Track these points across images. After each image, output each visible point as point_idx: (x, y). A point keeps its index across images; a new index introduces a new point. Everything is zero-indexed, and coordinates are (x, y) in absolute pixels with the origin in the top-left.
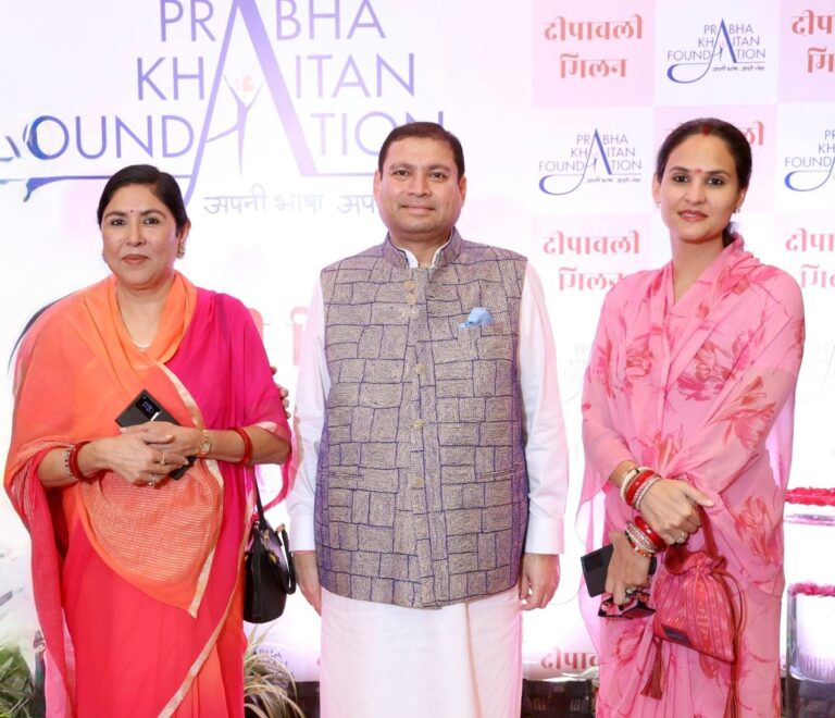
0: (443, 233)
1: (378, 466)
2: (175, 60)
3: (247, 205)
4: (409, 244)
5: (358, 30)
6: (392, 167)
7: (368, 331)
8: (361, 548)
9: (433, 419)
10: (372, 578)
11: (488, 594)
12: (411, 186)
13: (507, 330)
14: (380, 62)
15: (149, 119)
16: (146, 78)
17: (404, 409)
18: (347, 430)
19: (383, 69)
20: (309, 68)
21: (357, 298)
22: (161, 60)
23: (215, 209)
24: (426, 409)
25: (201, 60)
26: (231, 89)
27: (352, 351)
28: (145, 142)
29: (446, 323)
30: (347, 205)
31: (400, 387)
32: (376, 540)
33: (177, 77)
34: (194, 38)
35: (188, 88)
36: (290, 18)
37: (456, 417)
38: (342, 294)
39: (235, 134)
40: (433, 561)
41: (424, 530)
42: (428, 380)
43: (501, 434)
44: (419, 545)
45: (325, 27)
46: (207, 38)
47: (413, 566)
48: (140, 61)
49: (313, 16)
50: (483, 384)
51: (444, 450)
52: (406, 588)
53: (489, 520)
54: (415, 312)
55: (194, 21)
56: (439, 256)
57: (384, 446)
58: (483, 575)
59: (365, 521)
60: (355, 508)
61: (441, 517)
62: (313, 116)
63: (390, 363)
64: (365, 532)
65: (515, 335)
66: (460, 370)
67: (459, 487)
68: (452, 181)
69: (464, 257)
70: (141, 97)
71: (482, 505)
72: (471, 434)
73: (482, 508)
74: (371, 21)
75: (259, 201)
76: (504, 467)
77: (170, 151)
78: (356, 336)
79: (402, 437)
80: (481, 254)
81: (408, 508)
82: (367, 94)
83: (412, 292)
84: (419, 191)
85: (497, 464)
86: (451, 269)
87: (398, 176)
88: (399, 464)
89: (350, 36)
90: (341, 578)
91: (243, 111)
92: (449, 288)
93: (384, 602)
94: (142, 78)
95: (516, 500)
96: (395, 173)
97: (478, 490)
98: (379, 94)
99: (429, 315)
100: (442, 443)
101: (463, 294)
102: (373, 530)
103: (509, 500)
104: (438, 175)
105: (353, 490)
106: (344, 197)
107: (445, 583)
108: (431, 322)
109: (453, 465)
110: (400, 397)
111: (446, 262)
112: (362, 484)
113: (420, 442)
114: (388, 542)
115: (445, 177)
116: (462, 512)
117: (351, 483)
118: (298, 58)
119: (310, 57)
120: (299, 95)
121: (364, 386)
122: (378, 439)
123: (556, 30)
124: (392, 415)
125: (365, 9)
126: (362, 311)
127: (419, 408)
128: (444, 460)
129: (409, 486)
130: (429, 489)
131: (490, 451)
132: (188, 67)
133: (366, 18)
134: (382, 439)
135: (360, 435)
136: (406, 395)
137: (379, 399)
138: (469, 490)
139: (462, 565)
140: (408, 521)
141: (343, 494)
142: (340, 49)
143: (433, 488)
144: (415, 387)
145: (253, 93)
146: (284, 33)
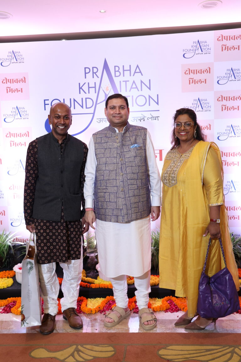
0: (125, 123)
1: (112, 186)
2: (88, 83)
4: (116, 127)
5: (135, 74)
6: (110, 107)
7: (107, 150)
8: (108, 208)
9: (126, 173)
10: (111, 216)
11: (141, 218)
12: (116, 112)
13: (143, 148)
14: (142, 82)
15: (82, 99)
17: (118, 170)
18: (102, 177)
19: (142, 84)
20: (123, 84)
21: (103, 141)
22: (85, 83)
23: (99, 122)
24: (123, 170)
25: (95, 83)
26: (103, 90)
27: (102, 156)
28: (81, 105)
29: (127, 147)
30: (133, 120)
31: (116, 165)
32: (112, 206)
33: (89, 88)
34: (93, 77)
35: (92, 90)
36: (118, 71)
37: (131, 172)
38: (99, 141)
39: (105, 102)
40: (127, 210)
41: (124, 202)
42: (123, 162)
43: (143, 176)
44: (124, 206)
45: (127, 73)
46: (97, 77)
47: (122, 212)
48: (79, 84)
49: (124, 70)
50: (138, 163)
51: (128, 181)
52: (121, 218)
53: (141, 198)
54: (119, 144)
55: (93, 73)
56: (125, 129)
57: (113, 180)
58: (140, 213)
59: (109, 201)
60: (106, 197)
61: (129, 198)
63: (113, 158)
64: (108, 204)
65: (145, 150)
66: (132, 159)
67: (133, 190)
68: (126, 109)
69: (131, 129)
70: (80, 93)
71: (139, 195)
72: (135, 176)
73: (139, 196)
74: (139, 71)
76: (144, 184)
77: (87, 107)
78: (103, 152)
79: (117, 178)
80: (135, 128)
81: (120, 196)
82: (138, 90)
83: (118, 139)
85: (142, 184)
86: (128, 133)
87: (112, 109)
88: (117, 185)
89: (134, 75)
90: (103, 216)
91: (106, 96)
92: (127, 137)
93: (114, 222)
94: (80, 88)
95: (147, 193)
96: (111, 108)
97: (138, 191)
98: (142, 90)
99: (123, 145)
100: (128, 179)
101: (131, 139)
102: (111, 203)
104: (122, 108)
105: (105, 193)
106: (133, 117)
107: (131, 216)
108: (124, 147)
109: (131, 185)
110: (116, 167)
111: (126, 131)
112: (107, 191)
113: (122, 179)
114: (115, 206)
116: (134, 197)
117: (105, 191)
118: (120, 82)
119: (123, 81)
120: (121, 91)
121: (106, 165)
122: (111, 179)
123: (188, 72)
124: (114, 172)
125: (138, 68)
126: (105, 145)
127: (122, 170)
128: (129, 183)
129: (120, 191)
130: (125, 191)
131: (140, 180)
132: (92, 85)
133: (138, 70)
134: (112, 179)
135: (106, 178)
136: (118, 167)
137: (111, 168)
138: (136, 190)
139: (135, 211)
140: (120, 200)
141: (102, 194)
142: (131, 79)
143: (126, 191)
144: (120, 164)
145: (109, 91)
146: (117, 75)
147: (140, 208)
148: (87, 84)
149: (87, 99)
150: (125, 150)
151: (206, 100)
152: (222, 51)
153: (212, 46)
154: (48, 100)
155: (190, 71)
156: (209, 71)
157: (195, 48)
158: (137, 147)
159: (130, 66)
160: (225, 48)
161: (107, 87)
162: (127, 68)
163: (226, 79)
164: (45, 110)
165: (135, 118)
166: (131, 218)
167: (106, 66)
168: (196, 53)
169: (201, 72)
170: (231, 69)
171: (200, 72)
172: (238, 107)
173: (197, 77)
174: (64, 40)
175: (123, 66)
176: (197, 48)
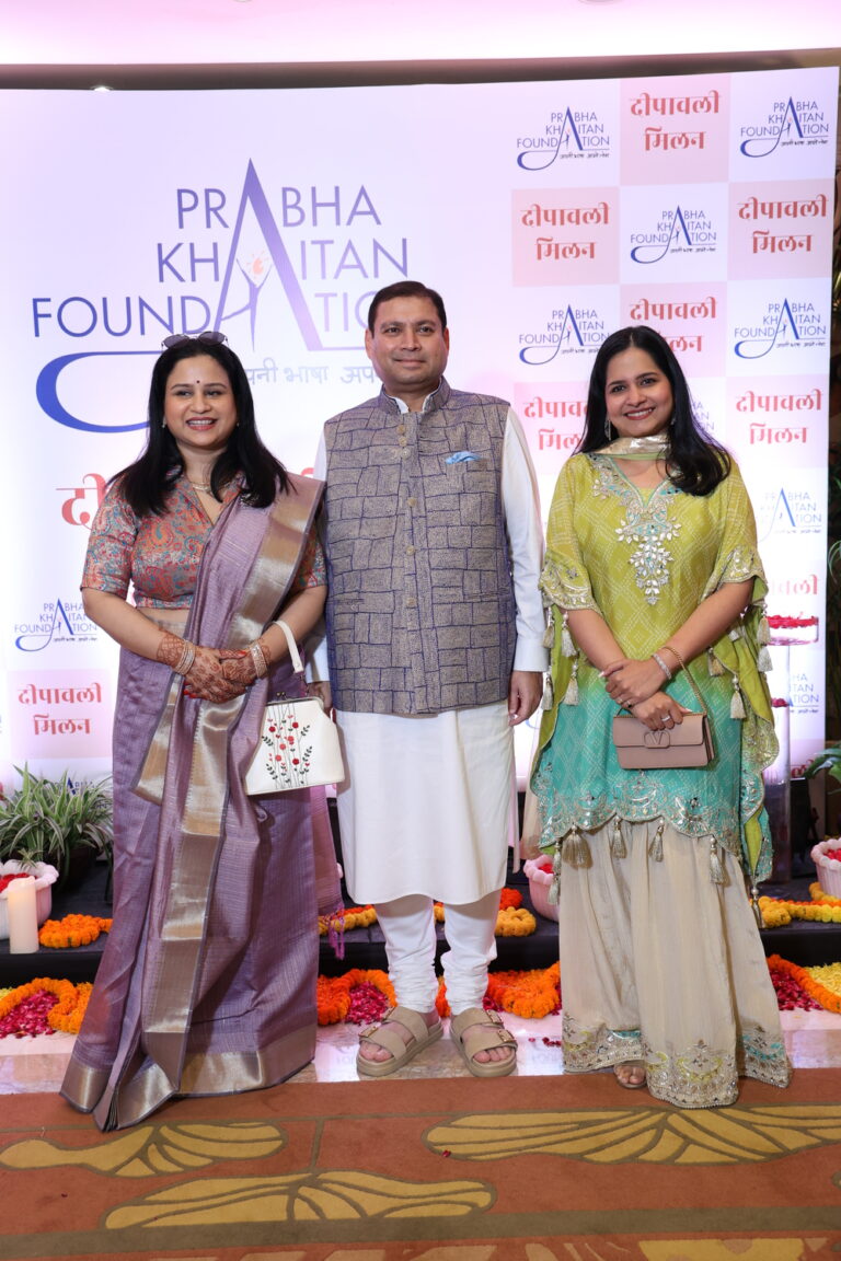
0: (432, 383)
1: (376, 589)
2: (192, 245)
3: (259, 377)
4: (402, 395)
5: (356, 218)
6: (384, 326)
7: (367, 473)
8: (363, 665)
9: (425, 546)
10: (373, 691)
11: (477, 704)
12: (404, 342)
13: (491, 466)
14: (377, 246)
15: (170, 299)
16: (166, 262)
17: (398, 538)
18: (348, 560)
19: (379, 252)
20: (313, 252)
21: (356, 445)
22: (179, 245)
24: (419, 536)
25: (215, 245)
26: (243, 272)
27: (352, 491)
28: (167, 321)
29: (436, 461)
30: (349, 376)
31: (394, 519)
32: (375, 657)
33: (194, 261)
34: (208, 226)
35: (205, 270)
36: (295, 206)
37: (446, 544)
38: (343, 442)
39: (248, 312)
40: (426, 673)
41: (417, 646)
42: (419, 511)
43: (486, 560)
44: (414, 659)
45: (326, 214)
46: (221, 225)
47: (408, 678)
48: (160, 246)
49: (315, 205)
50: (469, 514)
51: (435, 572)
52: (403, 697)
53: (477, 635)
54: (406, 452)
55: (208, 209)
56: (429, 401)
57: (381, 572)
58: (472, 686)
59: (366, 641)
60: (357, 629)
61: (434, 632)
62: (317, 295)
63: (386, 498)
64: (365, 650)
65: (498, 471)
66: (448, 502)
67: (450, 606)
68: (437, 335)
69: (451, 404)
70: (161, 280)
71: (470, 623)
72: (459, 559)
73: (471, 626)
74: (367, 209)
75: (271, 373)
76: (490, 589)
77: (189, 329)
78: (356, 478)
79: (396, 563)
80: (467, 401)
81: (403, 626)
82: (366, 276)
83: (404, 435)
84: (410, 345)
85: (484, 586)
86: (439, 414)
87: (390, 333)
88: (394, 586)
89: (349, 223)
90: (346, 695)
91: (254, 291)
92: (437, 430)
93: (385, 712)
94: (163, 262)
95: (502, 619)
96: (386, 331)
97: (466, 609)
98: (376, 275)
99: (420, 454)
100: (432, 566)
101: (451, 435)
102: (374, 648)
103: (496, 620)
104: (426, 329)
105: (355, 613)
106: (346, 369)
107: (437, 692)
108: (422, 461)
109: (443, 586)
110: (394, 528)
111: (434, 408)
112: (362, 607)
113: (413, 566)
114: (386, 658)
115: (432, 331)
116: (452, 629)
117: (353, 607)
118: (303, 243)
119: (314, 242)
120: (304, 277)
121: (364, 521)
122: (375, 566)
123: (533, 217)
124: (387, 544)
125: (363, 198)
126: (361, 455)
127: (412, 536)
128: (435, 582)
129: (404, 605)
130: (422, 609)
131: (476, 574)
132: (203, 251)
133: (363, 206)
134: (379, 566)
135: (359, 563)
136: (400, 525)
137: (375, 531)
138: (458, 608)
139: (452, 677)
140: (403, 637)
141: (346, 618)
142: (341, 235)
143: (425, 607)
144: (407, 518)
145: (263, 275)
146: (290, 221)
147: (472, 666)
148: (185, 250)
149: (187, 301)
150: (427, 472)
151: (594, 314)
152: (648, 148)
153: (613, 130)
154: (49, 300)
155: (539, 215)
156: (602, 215)
157: (557, 136)
158: (469, 459)
159: (337, 189)
160: (658, 140)
161: (258, 262)
162: (326, 195)
163: (661, 243)
164: (37, 334)
165: (355, 372)
166: (438, 701)
167: (252, 187)
168: (561, 153)
169: (578, 217)
170: (675, 211)
171: (574, 218)
172: (699, 339)
173: (564, 234)
174: (102, 90)
175: (314, 189)
176: (564, 137)
